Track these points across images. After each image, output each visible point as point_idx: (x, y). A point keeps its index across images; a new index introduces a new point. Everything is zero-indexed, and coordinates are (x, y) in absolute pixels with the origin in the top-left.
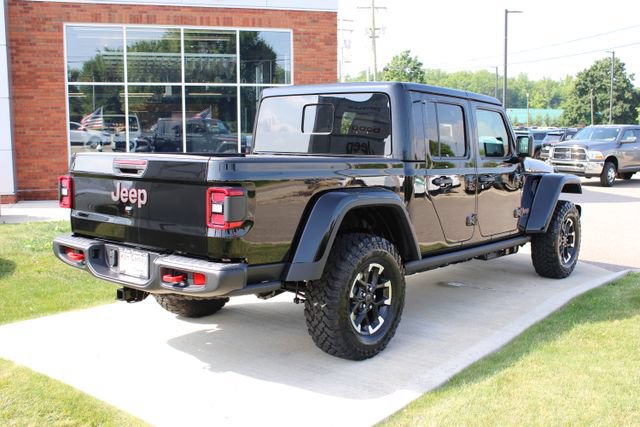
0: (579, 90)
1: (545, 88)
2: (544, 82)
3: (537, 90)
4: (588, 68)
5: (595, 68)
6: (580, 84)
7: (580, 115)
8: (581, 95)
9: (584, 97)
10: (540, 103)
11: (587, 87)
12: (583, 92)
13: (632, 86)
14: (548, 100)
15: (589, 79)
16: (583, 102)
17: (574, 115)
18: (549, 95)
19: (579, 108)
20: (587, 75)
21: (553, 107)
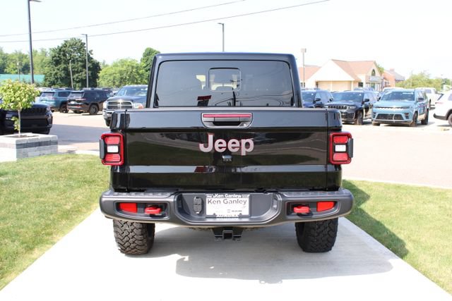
0: (55, 61)
1: (17, 59)
2: (16, 54)
3: (12, 60)
4: (60, 46)
5: (65, 46)
6: (55, 56)
7: (57, 79)
8: (56, 65)
9: (59, 66)
10: (14, 70)
11: (61, 59)
12: (57, 62)
13: (92, 58)
14: (20, 68)
15: (62, 53)
16: (58, 70)
17: (52, 79)
18: (21, 64)
19: (56, 74)
20: (60, 50)
21: (24, 73)
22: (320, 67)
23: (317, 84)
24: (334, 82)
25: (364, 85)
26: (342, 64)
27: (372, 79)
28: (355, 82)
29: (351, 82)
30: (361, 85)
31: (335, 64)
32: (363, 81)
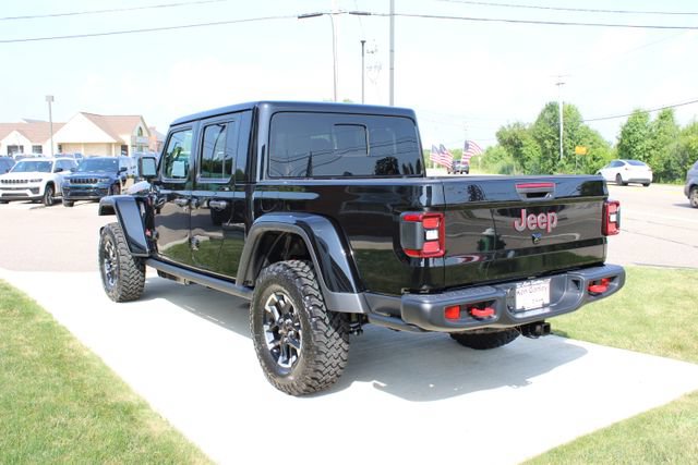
22: (64, 124)
23: (60, 147)
24: (86, 144)
25: (130, 148)
26: (96, 119)
27: (139, 140)
28: (116, 144)
29: (110, 144)
30: (124, 148)
31: (86, 119)
32: (128, 143)
